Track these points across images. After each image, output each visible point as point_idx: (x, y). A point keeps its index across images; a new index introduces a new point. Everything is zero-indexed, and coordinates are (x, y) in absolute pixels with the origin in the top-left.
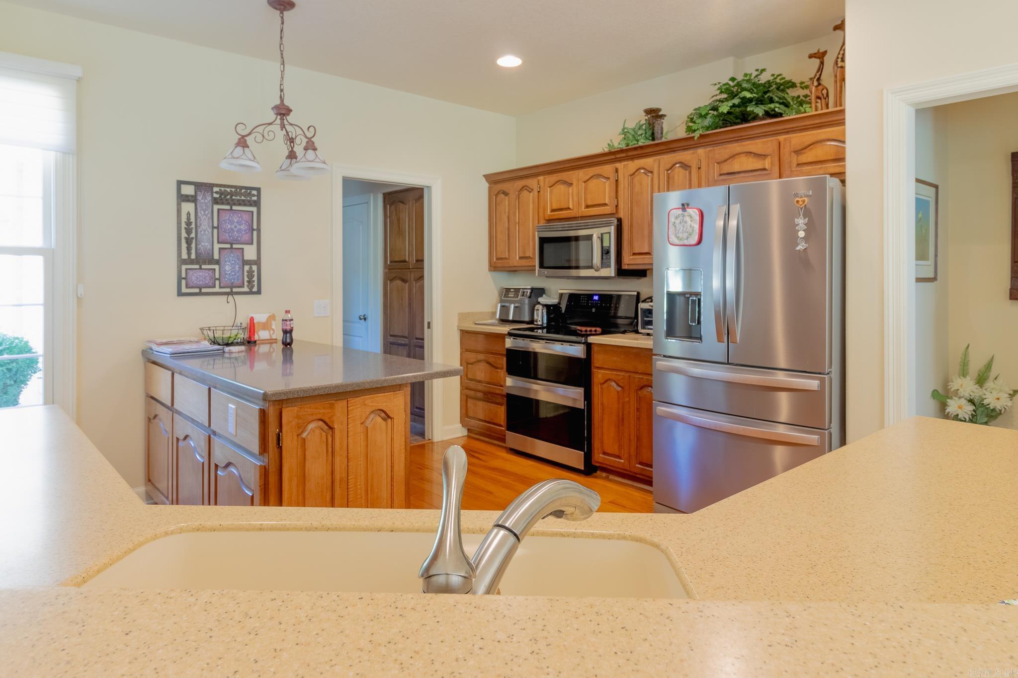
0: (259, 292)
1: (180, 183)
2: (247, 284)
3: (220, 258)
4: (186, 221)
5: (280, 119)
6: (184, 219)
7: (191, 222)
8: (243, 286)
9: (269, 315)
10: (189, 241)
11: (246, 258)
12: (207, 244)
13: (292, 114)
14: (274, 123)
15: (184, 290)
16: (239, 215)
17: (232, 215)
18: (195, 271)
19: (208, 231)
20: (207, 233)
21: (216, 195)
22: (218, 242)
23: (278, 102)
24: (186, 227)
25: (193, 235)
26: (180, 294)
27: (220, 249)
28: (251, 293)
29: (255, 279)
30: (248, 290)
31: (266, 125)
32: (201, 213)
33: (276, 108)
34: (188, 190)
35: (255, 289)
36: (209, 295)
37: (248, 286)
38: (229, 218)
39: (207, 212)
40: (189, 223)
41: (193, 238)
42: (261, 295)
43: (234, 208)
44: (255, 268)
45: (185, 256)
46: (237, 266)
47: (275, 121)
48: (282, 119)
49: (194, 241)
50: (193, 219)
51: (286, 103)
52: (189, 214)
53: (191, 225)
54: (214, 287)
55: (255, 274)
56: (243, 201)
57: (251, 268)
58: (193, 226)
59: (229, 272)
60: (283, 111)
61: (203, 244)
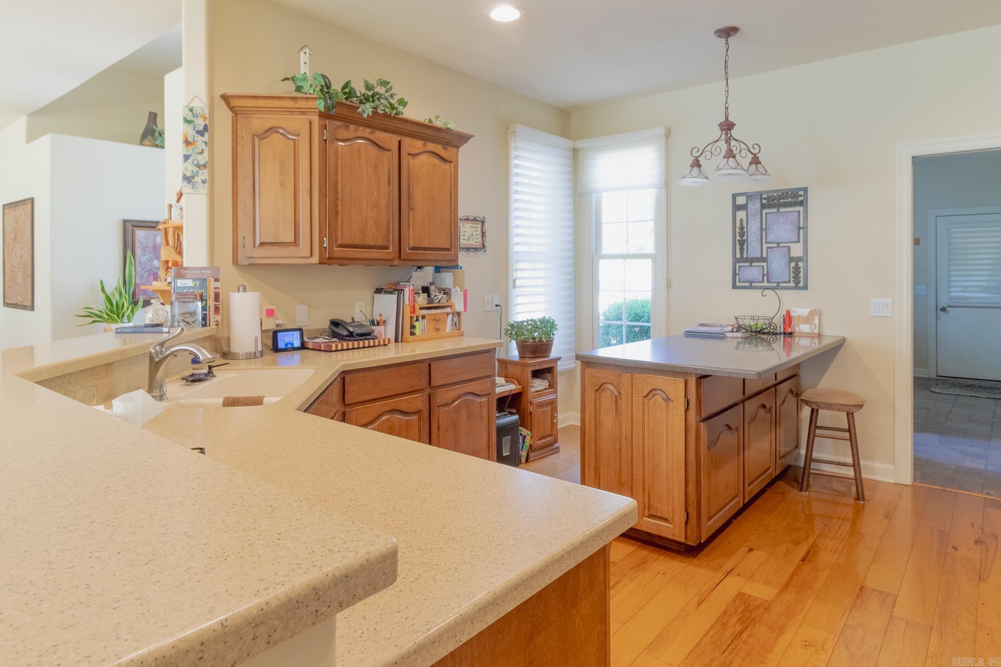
0: (805, 287)
1: (734, 196)
2: (793, 279)
3: (767, 255)
4: (739, 226)
5: (725, 134)
6: (738, 225)
7: (744, 227)
8: (789, 282)
9: (811, 309)
10: (742, 243)
11: (792, 255)
12: (756, 245)
13: (735, 128)
14: (721, 139)
15: (738, 284)
16: (785, 216)
17: (778, 216)
18: (745, 268)
19: (757, 234)
20: (756, 235)
21: (764, 201)
22: (766, 243)
23: (723, 119)
24: (739, 231)
25: (745, 238)
26: (734, 286)
27: (768, 248)
28: (797, 287)
29: (801, 275)
30: (794, 285)
31: (712, 144)
32: (751, 219)
33: (721, 125)
34: (741, 201)
35: (801, 285)
36: (757, 289)
37: (793, 281)
38: (776, 220)
39: (756, 217)
40: (742, 228)
41: (745, 240)
42: (807, 291)
43: (781, 210)
44: (801, 264)
45: (738, 256)
46: (783, 263)
47: (720, 137)
48: (726, 134)
49: (746, 243)
50: (745, 225)
51: (730, 119)
52: (742, 220)
53: (744, 229)
54: (763, 281)
55: (801, 270)
56: (791, 202)
57: (797, 265)
58: (745, 230)
59: (775, 269)
60: (727, 126)
61: (753, 244)
